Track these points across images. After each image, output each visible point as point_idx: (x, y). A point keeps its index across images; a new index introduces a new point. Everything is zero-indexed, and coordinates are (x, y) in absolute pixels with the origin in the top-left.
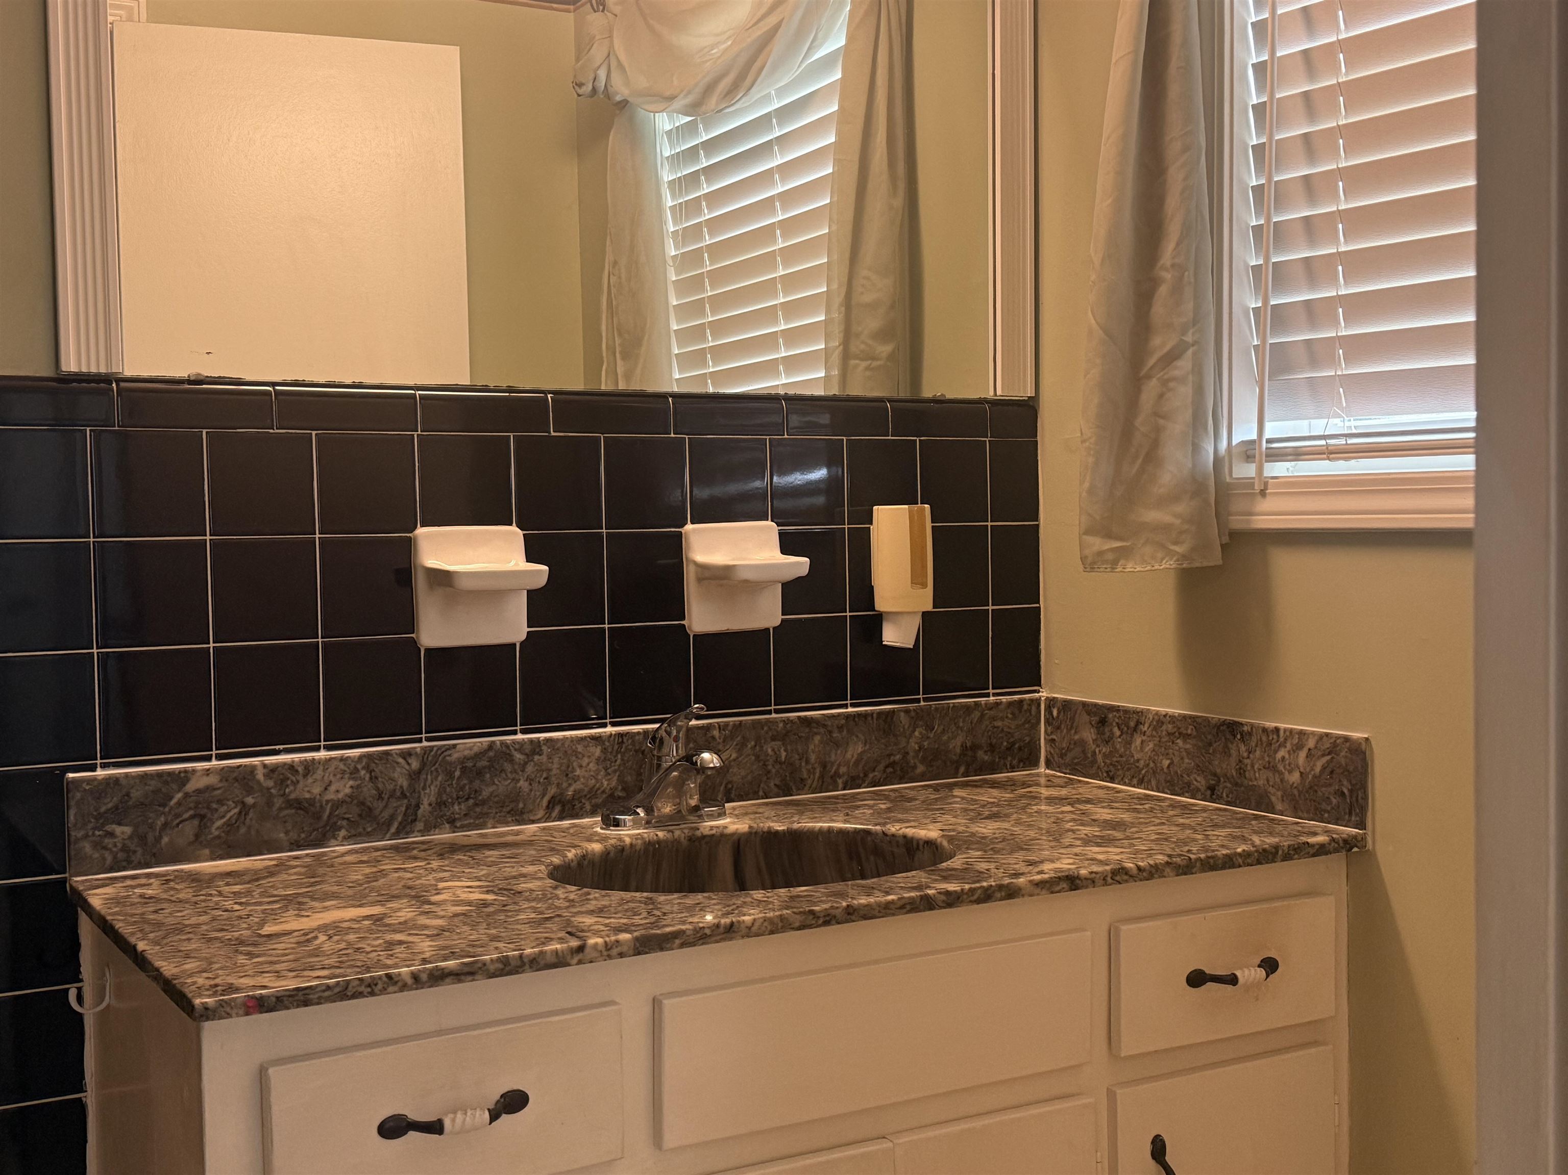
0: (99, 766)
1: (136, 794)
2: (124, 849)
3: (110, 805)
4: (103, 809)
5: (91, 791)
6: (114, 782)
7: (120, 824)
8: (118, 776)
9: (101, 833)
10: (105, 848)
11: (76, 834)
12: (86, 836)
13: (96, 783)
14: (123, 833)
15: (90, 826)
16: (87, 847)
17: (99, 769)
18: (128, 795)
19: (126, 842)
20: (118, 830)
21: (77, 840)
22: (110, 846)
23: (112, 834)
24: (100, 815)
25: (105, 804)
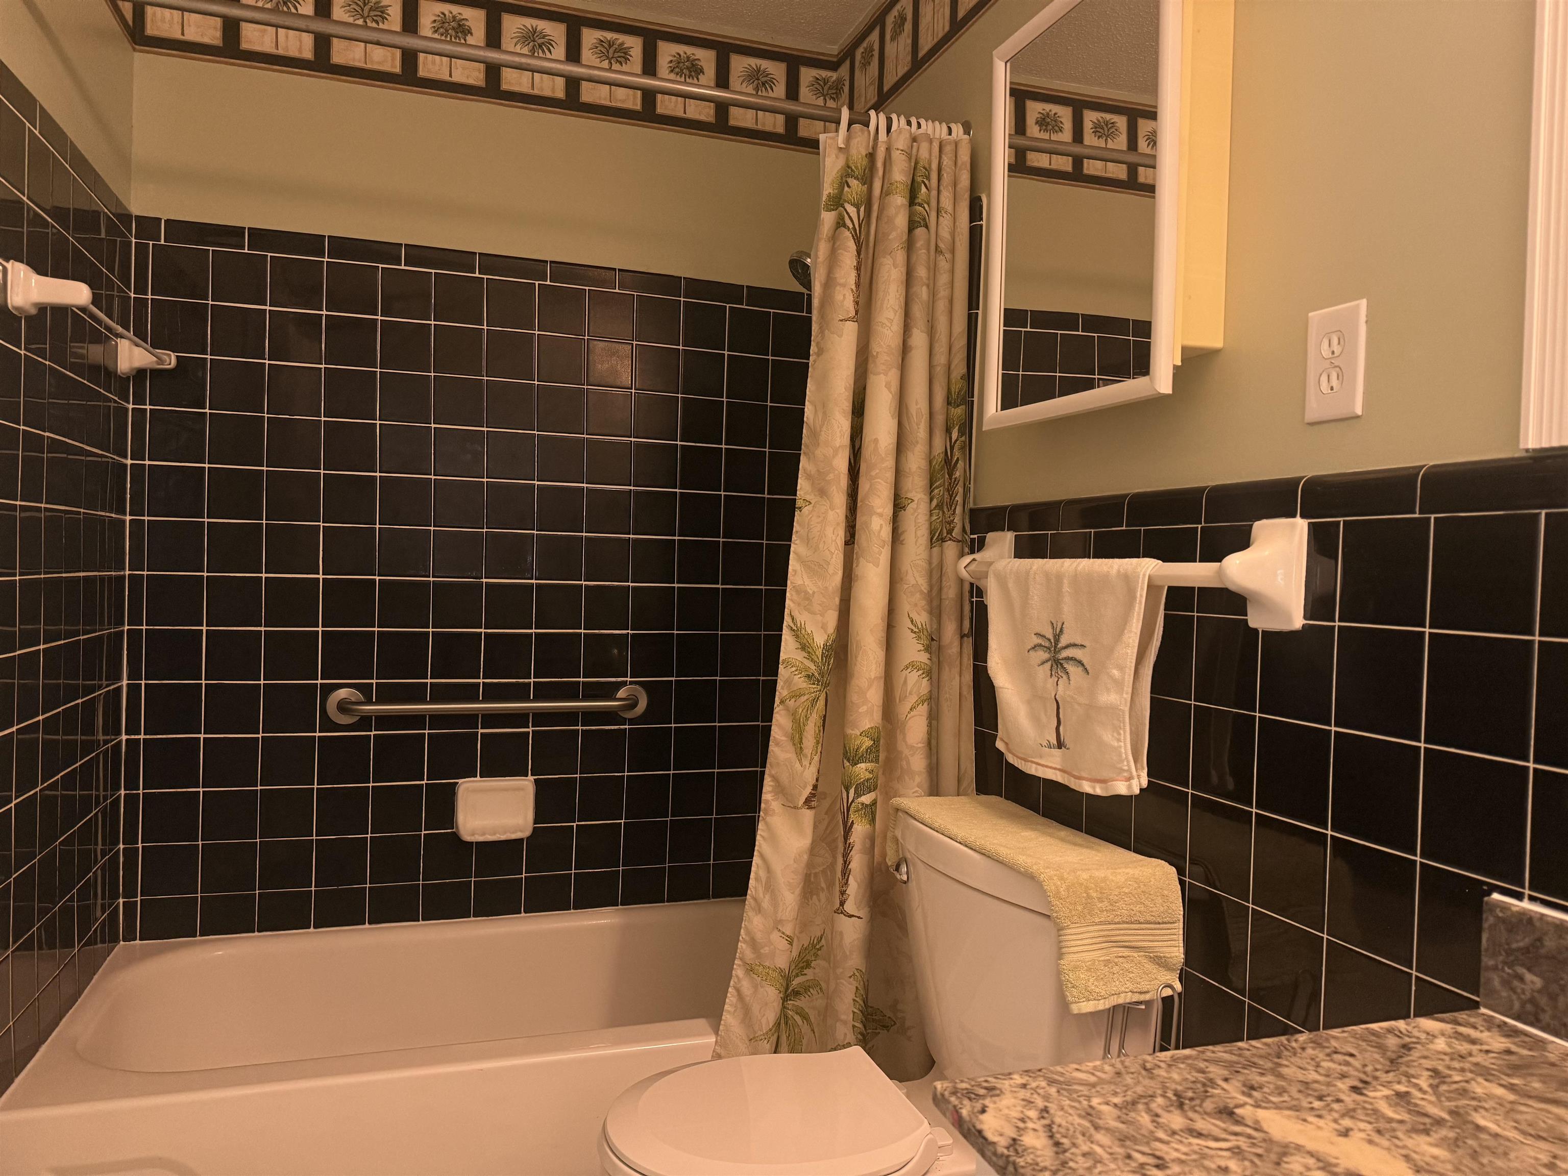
0: (1526, 897)
1: (1550, 943)
2: (1532, 1001)
3: (1521, 944)
4: (1514, 946)
5: (1503, 921)
6: (1527, 919)
7: (1529, 970)
8: (1533, 914)
9: (1510, 971)
10: (1513, 990)
11: (1487, 961)
12: (1495, 968)
13: (1509, 913)
14: (1532, 982)
15: (1501, 958)
16: (1496, 983)
17: (1526, 900)
18: (1540, 940)
19: (1536, 994)
20: (1529, 977)
21: (1488, 968)
22: (1519, 991)
23: (1521, 979)
24: (1509, 952)
25: (1517, 942)
